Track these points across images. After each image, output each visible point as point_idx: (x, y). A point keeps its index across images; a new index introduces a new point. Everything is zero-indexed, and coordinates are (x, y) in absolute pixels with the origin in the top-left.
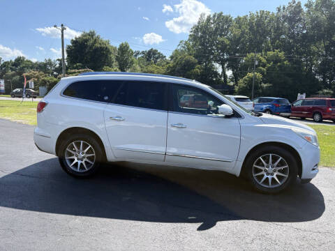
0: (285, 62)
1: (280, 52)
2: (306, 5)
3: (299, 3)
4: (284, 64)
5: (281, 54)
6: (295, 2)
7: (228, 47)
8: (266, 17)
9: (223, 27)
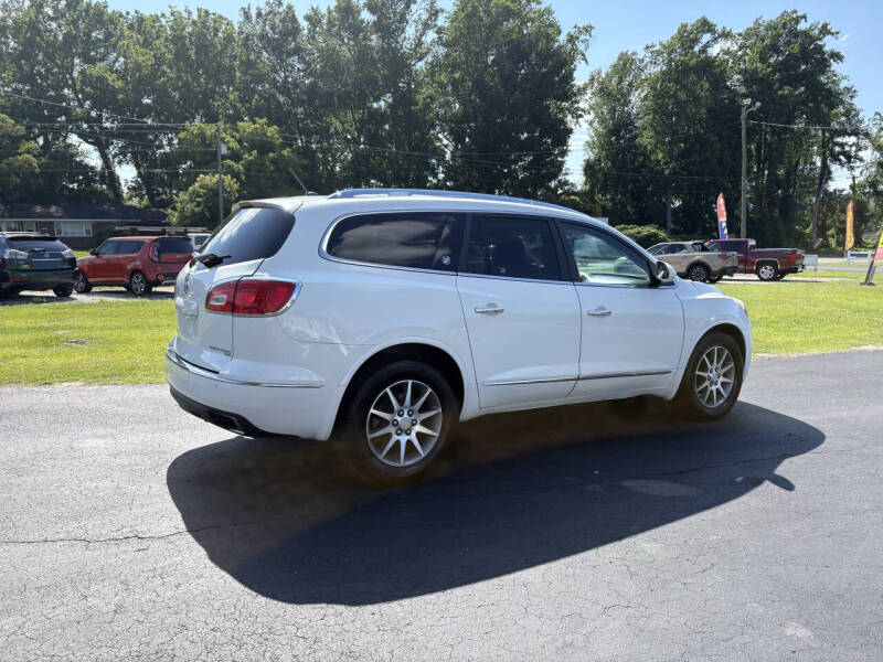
0: (285, 153)
1: (269, 125)
2: (308, 18)
3: (290, 7)
4: (283, 156)
5: (272, 131)
6: (280, 4)
7: (121, 96)
8: (216, 30)
9: (88, 35)
